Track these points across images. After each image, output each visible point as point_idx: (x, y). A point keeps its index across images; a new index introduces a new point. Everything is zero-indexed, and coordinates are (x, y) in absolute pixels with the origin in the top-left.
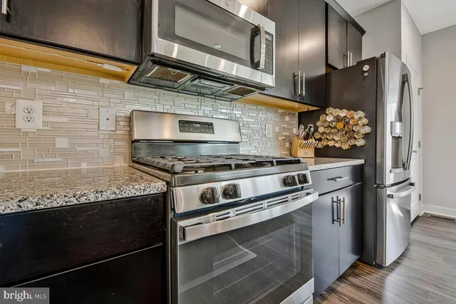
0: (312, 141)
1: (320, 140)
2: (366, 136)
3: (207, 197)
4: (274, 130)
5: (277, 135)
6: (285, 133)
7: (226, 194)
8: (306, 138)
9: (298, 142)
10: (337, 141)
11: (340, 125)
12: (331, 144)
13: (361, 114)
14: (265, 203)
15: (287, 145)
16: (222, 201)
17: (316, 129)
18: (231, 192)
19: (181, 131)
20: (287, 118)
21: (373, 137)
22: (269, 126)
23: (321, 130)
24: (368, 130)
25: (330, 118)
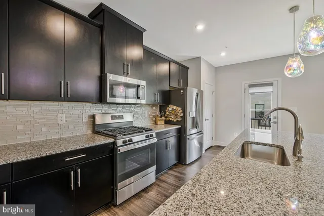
0: (163, 118)
1: (167, 117)
2: (182, 117)
3: (124, 142)
4: (148, 113)
5: (150, 115)
6: (153, 114)
7: (129, 141)
8: (161, 117)
9: (158, 118)
10: (172, 118)
11: (173, 112)
12: (171, 119)
13: (180, 109)
14: (140, 143)
15: (154, 119)
16: (128, 143)
17: (165, 113)
18: (130, 140)
19: (112, 120)
20: (154, 108)
21: (184, 118)
22: (146, 112)
23: (167, 113)
24: (182, 115)
25: (170, 109)
